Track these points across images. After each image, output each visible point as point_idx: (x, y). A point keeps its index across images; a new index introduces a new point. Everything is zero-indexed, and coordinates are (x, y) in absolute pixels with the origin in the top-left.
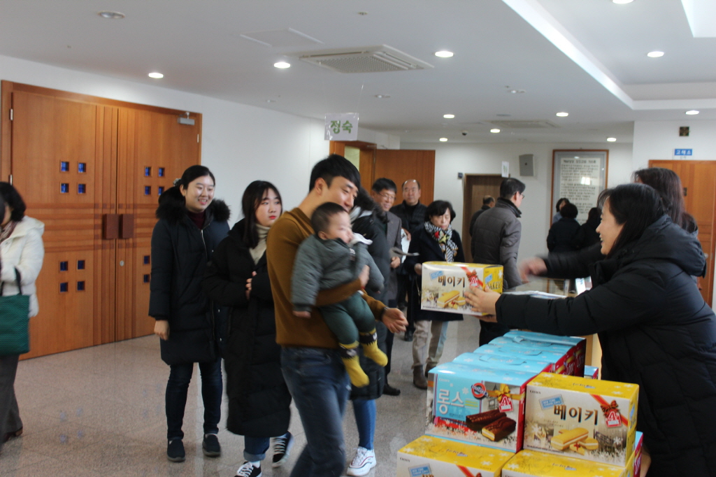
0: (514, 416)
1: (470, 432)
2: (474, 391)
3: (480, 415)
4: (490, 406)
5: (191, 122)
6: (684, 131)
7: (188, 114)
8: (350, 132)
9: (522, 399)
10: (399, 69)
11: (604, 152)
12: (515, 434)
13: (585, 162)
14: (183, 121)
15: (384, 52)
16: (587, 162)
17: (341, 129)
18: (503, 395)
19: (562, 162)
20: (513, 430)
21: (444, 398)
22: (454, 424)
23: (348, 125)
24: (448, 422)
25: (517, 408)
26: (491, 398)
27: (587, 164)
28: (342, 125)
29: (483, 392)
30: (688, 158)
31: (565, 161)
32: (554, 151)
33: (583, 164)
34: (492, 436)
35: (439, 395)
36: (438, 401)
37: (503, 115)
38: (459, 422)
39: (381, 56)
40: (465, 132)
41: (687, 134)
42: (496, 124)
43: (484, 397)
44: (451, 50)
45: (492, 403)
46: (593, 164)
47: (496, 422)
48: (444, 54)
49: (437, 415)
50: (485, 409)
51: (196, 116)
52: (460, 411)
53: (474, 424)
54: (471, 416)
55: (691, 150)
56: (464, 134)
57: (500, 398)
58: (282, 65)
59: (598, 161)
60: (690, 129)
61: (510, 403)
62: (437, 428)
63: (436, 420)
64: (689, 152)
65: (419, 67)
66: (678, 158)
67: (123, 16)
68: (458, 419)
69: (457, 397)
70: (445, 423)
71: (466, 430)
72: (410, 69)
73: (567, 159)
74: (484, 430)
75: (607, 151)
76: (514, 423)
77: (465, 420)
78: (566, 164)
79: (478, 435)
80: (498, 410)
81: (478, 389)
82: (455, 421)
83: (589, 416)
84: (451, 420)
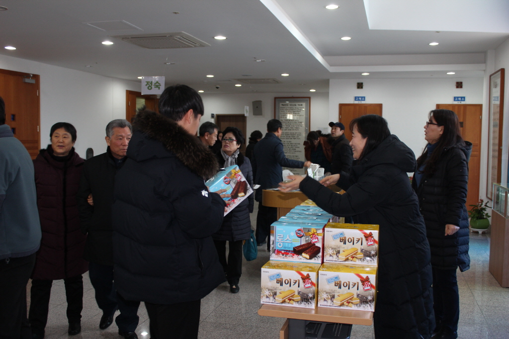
0: (319, 245)
1: (296, 256)
2: (297, 233)
3: (301, 246)
4: (306, 241)
5: (33, 81)
6: (360, 86)
7: (31, 75)
8: (159, 89)
9: (322, 235)
10: (189, 47)
11: (307, 99)
12: (320, 254)
13: (295, 105)
14: (27, 80)
15: (182, 36)
16: (297, 105)
17: (153, 87)
18: (313, 234)
19: (281, 106)
20: (319, 252)
21: (280, 239)
22: (286, 253)
23: (157, 84)
24: (283, 252)
25: (321, 241)
26: (307, 236)
27: (297, 106)
28: (153, 84)
29: (302, 234)
30: (363, 102)
31: (282, 105)
32: (275, 98)
33: (294, 107)
34: (308, 257)
35: (278, 237)
36: (277, 241)
37: (247, 76)
38: (289, 251)
39: (180, 39)
40: (218, 86)
41: (362, 88)
42: (239, 81)
43: (303, 236)
44: (224, 35)
45: (307, 239)
46: (301, 107)
47: (310, 249)
48: (220, 38)
49: (277, 249)
50: (303, 243)
51: (36, 77)
52: (290, 245)
53: (298, 251)
54: (296, 247)
55: (364, 97)
56: (217, 88)
57: (311, 236)
58: (107, 43)
59: (304, 104)
60: (364, 84)
61: (317, 238)
62: (277, 256)
63: (276, 252)
64: (363, 98)
65: (202, 45)
66: (357, 102)
67: (6, 9)
68: (288, 250)
69: (288, 238)
70: (281, 252)
71: (293, 255)
72: (195, 46)
73: (284, 104)
74: (303, 254)
75: (309, 98)
76: (320, 248)
77: (292, 249)
78: (283, 107)
79: (300, 257)
80: (311, 243)
81: (299, 232)
82: (287, 251)
83: (358, 241)
84: (284, 250)
